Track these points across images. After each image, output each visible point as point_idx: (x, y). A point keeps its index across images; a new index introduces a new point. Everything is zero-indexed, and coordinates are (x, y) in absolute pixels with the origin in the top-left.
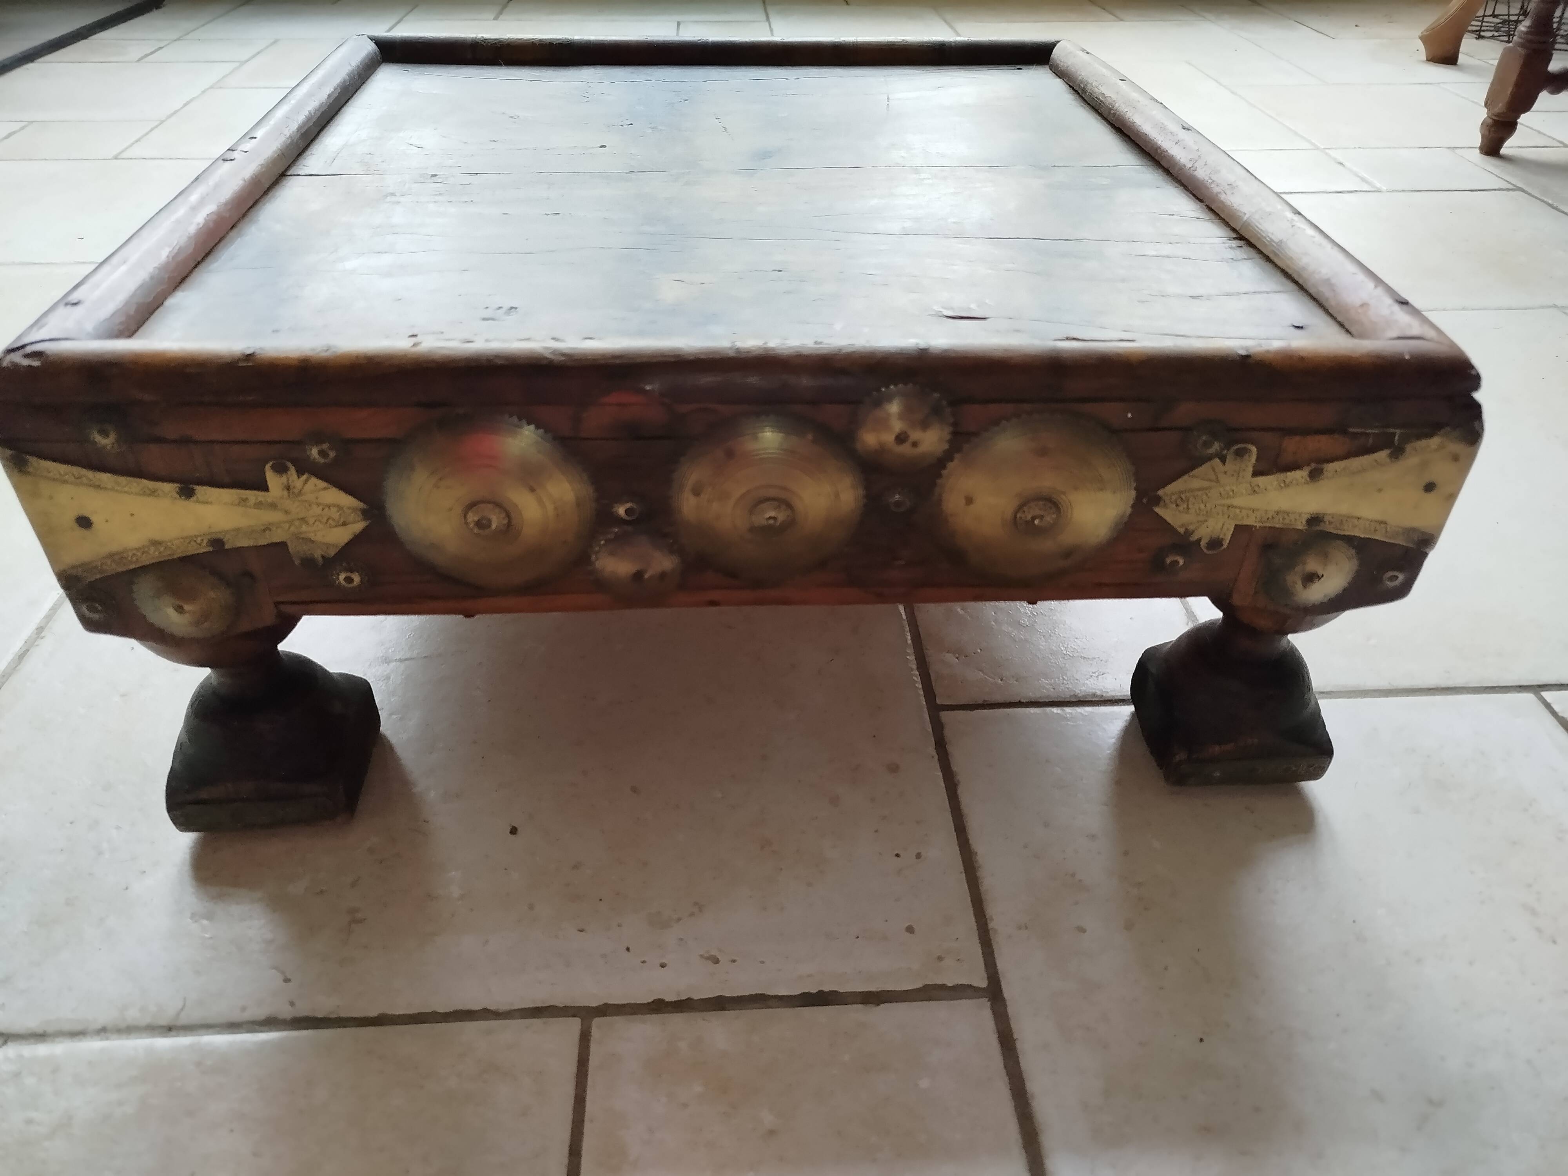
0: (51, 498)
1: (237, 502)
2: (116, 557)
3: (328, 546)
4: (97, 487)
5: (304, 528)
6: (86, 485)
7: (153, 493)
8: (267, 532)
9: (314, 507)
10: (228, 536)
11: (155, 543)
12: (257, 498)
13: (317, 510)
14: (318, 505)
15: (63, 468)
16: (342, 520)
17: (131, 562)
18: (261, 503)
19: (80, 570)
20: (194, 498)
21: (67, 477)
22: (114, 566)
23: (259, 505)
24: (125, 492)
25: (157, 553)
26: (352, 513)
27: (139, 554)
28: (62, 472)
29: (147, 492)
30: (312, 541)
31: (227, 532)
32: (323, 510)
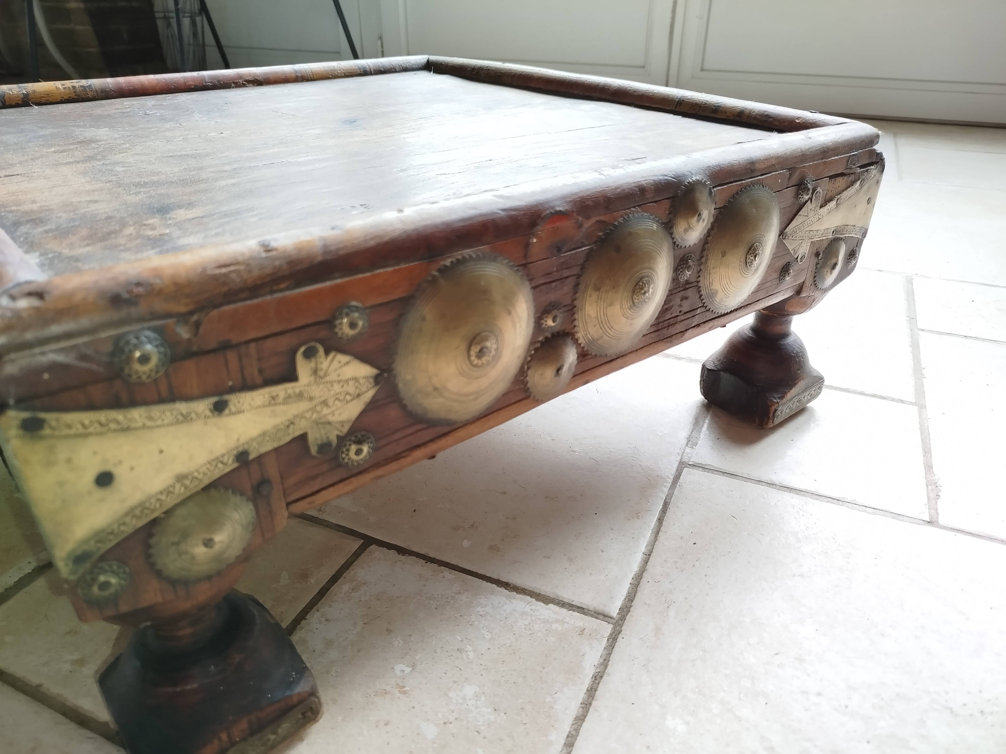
0: (69, 461)
1: (267, 403)
2: (137, 512)
3: (342, 423)
4: (126, 430)
5: (325, 411)
6: (115, 431)
7: (186, 418)
8: (291, 427)
9: (335, 385)
10: (255, 444)
11: (181, 478)
12: (286, 393)
13: (337, 388)
14: (339, 382)
15: (86, 417)
16: (357, 393)
17: (153, 511)
18: (289, 396)
19: (92, 543)
20: (227, 411)
21: (91, 430)
22: (134, 521)
23: (288, 399)
24: (158, 426)
25: (183, 489)
26: (366, 382)
27: (163, 497)
28: (87, 422)
29: (180, 418)
30: (329, 423)
31: (253, 440)
32: (343, 386)
